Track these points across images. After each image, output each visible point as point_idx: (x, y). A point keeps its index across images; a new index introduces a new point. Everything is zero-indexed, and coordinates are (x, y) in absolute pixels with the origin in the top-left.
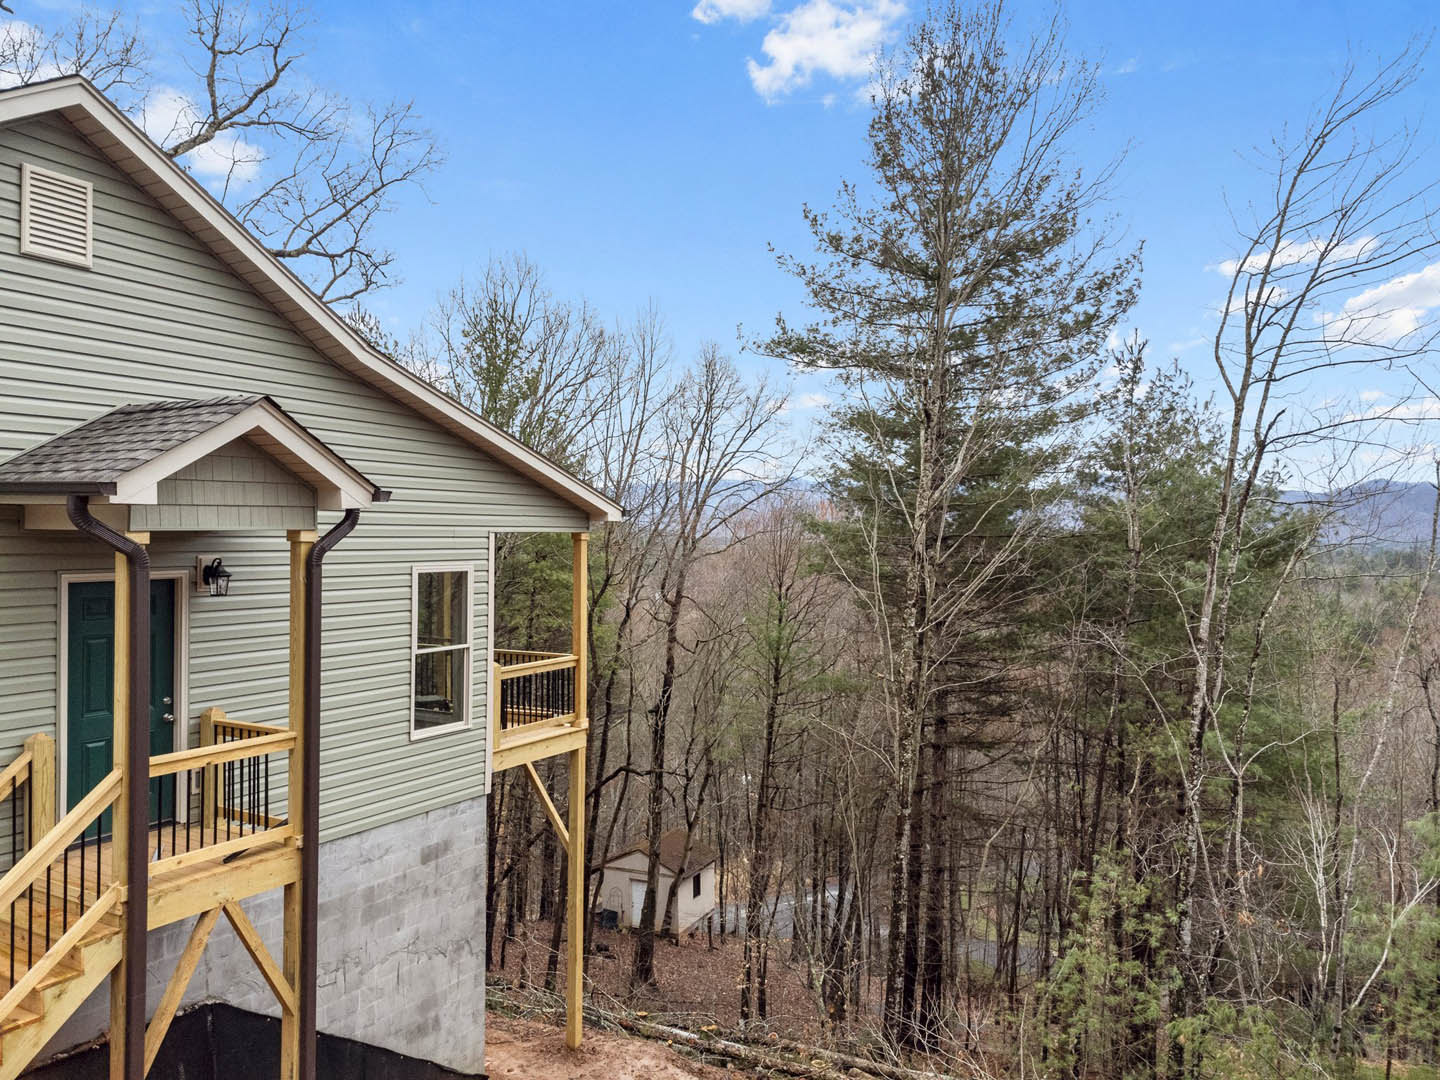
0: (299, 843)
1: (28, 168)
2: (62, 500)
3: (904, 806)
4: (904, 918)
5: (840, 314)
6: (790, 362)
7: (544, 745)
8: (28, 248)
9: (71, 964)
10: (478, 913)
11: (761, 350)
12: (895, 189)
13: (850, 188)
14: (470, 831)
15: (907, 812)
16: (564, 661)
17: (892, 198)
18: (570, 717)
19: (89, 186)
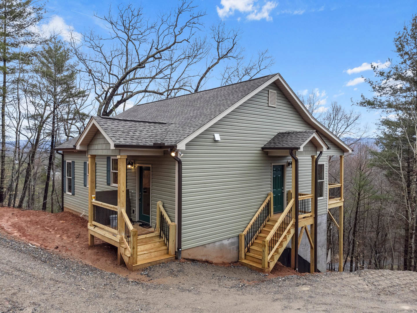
0: (314, 216)
1: (270, 90)
2: (288, 151)
3: (413, 230)
4: (413, 261)
5: (382, 93)
6: (368, 108)
7: (336, 204)
8: (270, 105)
9: (289, 232)
10: (325, 240)
11: (359, 105)
12: (403, 58)
13: (390, 60)
14: (324, 221)
15: (414, 232)
16: (338, 185)
17: (402, 60)
18: (339, 198)
19: (276, 92)
